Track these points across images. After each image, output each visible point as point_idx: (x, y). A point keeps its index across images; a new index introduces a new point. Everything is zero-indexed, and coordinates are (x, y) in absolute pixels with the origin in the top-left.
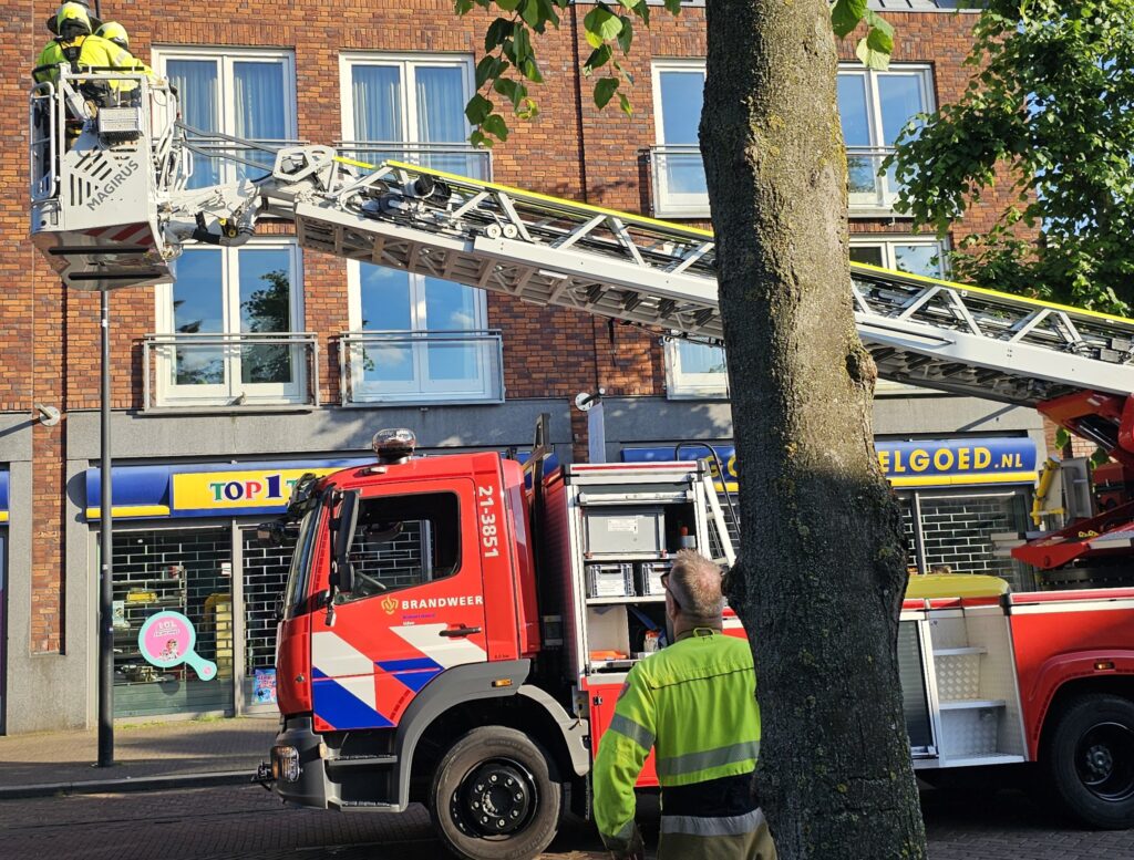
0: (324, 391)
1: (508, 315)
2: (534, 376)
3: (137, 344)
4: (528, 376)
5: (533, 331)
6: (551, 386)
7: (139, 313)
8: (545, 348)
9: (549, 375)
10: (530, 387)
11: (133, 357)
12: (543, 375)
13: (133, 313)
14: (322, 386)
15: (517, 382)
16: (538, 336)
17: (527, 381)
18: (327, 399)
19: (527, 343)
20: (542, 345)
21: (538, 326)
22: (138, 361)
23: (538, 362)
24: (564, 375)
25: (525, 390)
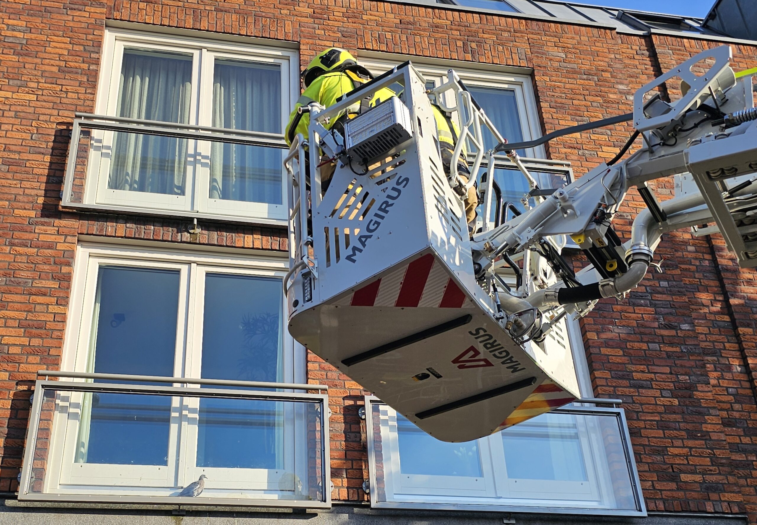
0: (338, 481)
1: (626, 383)
2: (684, 477)
3: (25, 388)
4: (674, 478)
5: (669, 409)
6: (714, 496)
7: (36, 342)
8: (692, 435)
9: (707, 477)
10: (681, 494)
11: (13, 408)
12: (698, 478)
13: (25, 341)
14: (335, 473)
15: (658, 486)
16: (678, 417)
17: (674, 486)
18: (344, 494)
19: (663, 426)
20: (687, 430)
21: (676, 402)
22: (21, 415)
23: (687, 457)
24: (731, 479)
25: (674, 498)
